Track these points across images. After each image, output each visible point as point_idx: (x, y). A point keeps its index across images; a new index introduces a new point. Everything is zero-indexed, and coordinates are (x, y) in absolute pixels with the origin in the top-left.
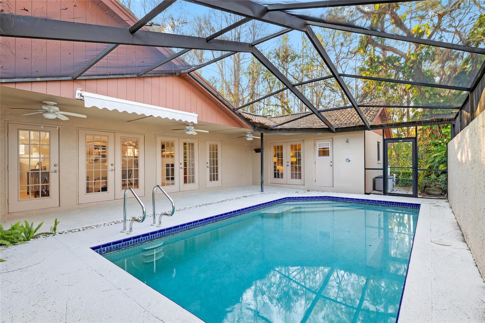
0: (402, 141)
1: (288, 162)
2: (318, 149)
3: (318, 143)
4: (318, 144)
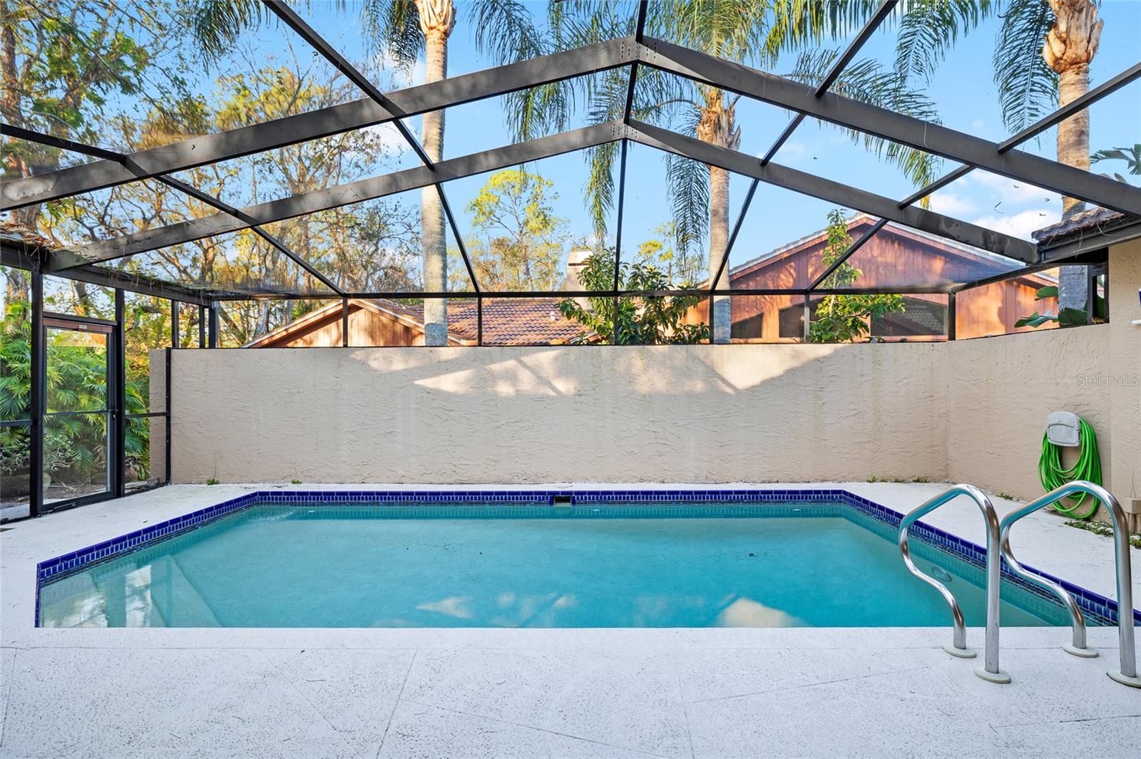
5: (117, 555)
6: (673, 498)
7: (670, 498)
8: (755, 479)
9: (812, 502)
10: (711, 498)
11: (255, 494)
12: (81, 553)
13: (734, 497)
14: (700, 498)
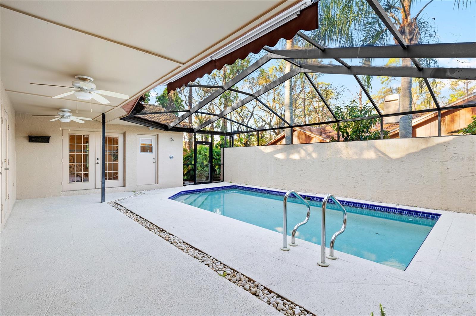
0: (204, 144)
1: (97, 159)
2: (140, 145)
3: (140, 138)
4: (140, 140)
5: (197, 193)
6: (348, 204)
7: (347, 204)
8: (402, 203)
9: (421, 217)
10: (365, 207)
11: (233, 186)
12: (189, 191)
13: (377, 208)
14: (360, 206)
